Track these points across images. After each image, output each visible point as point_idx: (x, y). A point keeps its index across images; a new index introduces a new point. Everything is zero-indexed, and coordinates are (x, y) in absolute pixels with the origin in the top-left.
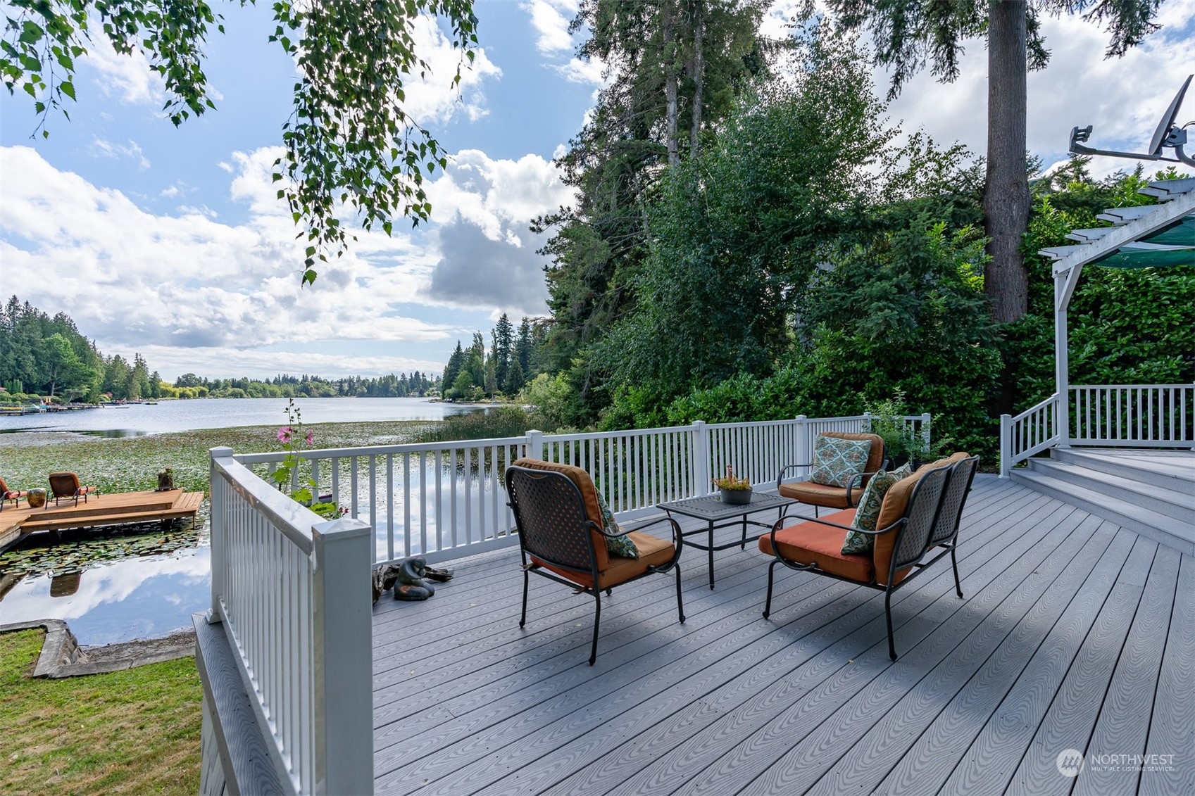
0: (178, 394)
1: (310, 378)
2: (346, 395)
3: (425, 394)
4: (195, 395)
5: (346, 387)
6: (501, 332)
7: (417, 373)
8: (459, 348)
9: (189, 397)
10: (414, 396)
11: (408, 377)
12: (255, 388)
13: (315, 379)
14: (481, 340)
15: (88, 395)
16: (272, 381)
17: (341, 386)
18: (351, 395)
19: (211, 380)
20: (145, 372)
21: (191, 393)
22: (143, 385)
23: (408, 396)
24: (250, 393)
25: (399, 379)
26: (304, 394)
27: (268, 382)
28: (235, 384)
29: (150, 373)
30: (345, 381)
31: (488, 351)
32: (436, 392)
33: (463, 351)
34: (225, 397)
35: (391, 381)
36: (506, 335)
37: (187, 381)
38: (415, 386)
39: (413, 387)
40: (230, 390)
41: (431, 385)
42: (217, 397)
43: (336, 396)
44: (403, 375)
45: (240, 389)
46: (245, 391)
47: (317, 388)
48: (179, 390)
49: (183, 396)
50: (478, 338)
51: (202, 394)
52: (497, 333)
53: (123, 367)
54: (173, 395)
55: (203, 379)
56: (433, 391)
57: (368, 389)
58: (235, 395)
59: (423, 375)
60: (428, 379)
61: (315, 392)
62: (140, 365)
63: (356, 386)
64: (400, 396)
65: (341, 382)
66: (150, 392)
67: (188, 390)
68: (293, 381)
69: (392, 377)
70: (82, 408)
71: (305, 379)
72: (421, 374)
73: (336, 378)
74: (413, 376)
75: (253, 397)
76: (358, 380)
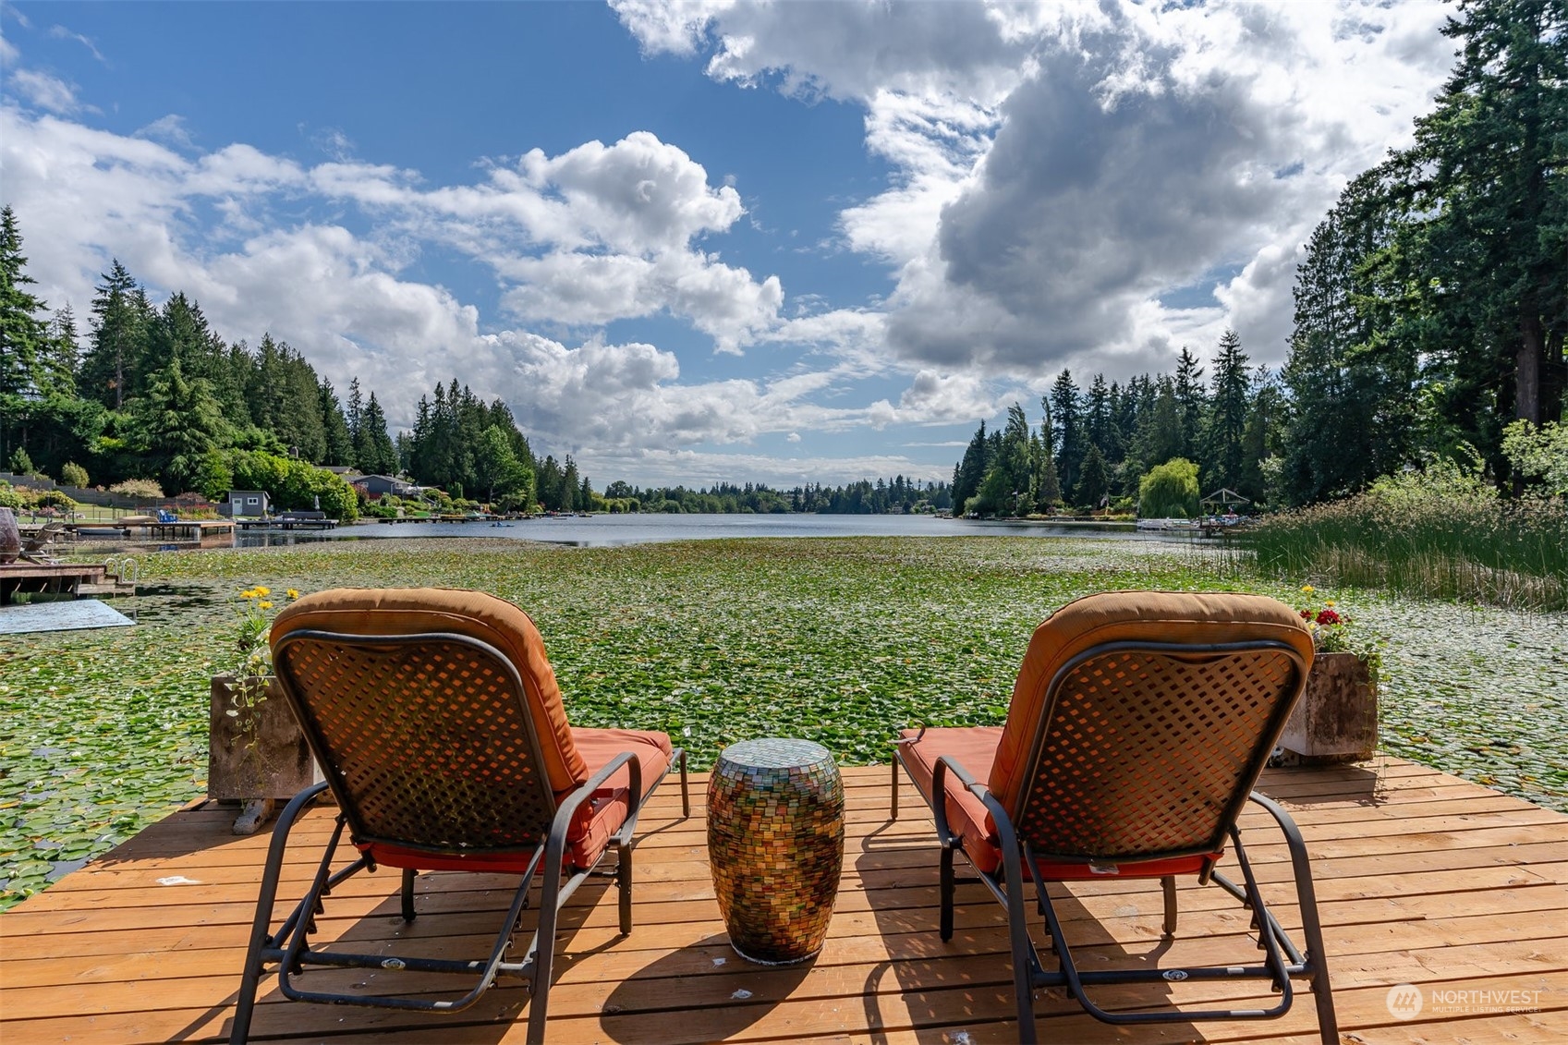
0: (608, 507)
1: (754, 487)
2: (803, 511)
3: (912, 509)
4: (625, 508)
5: (802, 499)
6: (1058, 401)
7: (900, 479)
8: (982, 432)
9: (619, 511)
10: (895, 513)
11: (887, 484)
12: (692, 500)
13: (761, 489)
14: (1022, 416)
15: (524, 503)
16: (708, 491)
17: (796, 498)
18: (810, 510)
19: (643, 490)
20: (575, 480)
21: (622, 507)
22: (575, 493)
23: (887, 512)
24: (686, 506)
25: (875, 488)
26: (749, 509)
27: (703, 492)
28: (670, 495)
29: (581, 480)
30: (801, 491)
31: (1033, 434)
32: (928, 507)
33: (986, 437)
34: (658, 511)
35: (863, 490)
36: (1068, 406)
37: (617, 491)
38: (898, 498)
39: (893, 500)
40: (664, 502)
41: (919, 495)
42: (649, 512)
43: (790, 512)
44: (880, 482)
45: (675, 501)
46: (680, 503)
47: (767, 501)
48: (610, 502)
49: (614, 509)
50: (1017, 412)
51: (634, 508)
52: (1052, 404)
53: (555, 472)
54: (604, 508)
55: (634, 488)
56: (923, 504)
57: (831, 502)
58: (669, 510)
59: (908, 482)
61: (763, 505)
62: (571, 469)
63: (815, 498)
64: (875, 512)
65: (797, 491)
66: (581, 503)
67: (619, 502)
68: (734, 491)
69: (866, 485)
70: (519, 518)
71: (749, 488)
72: (905, 480)
73: (787, 487)
74: (894, 483)
75: (689, 512)
76: (818, 489)
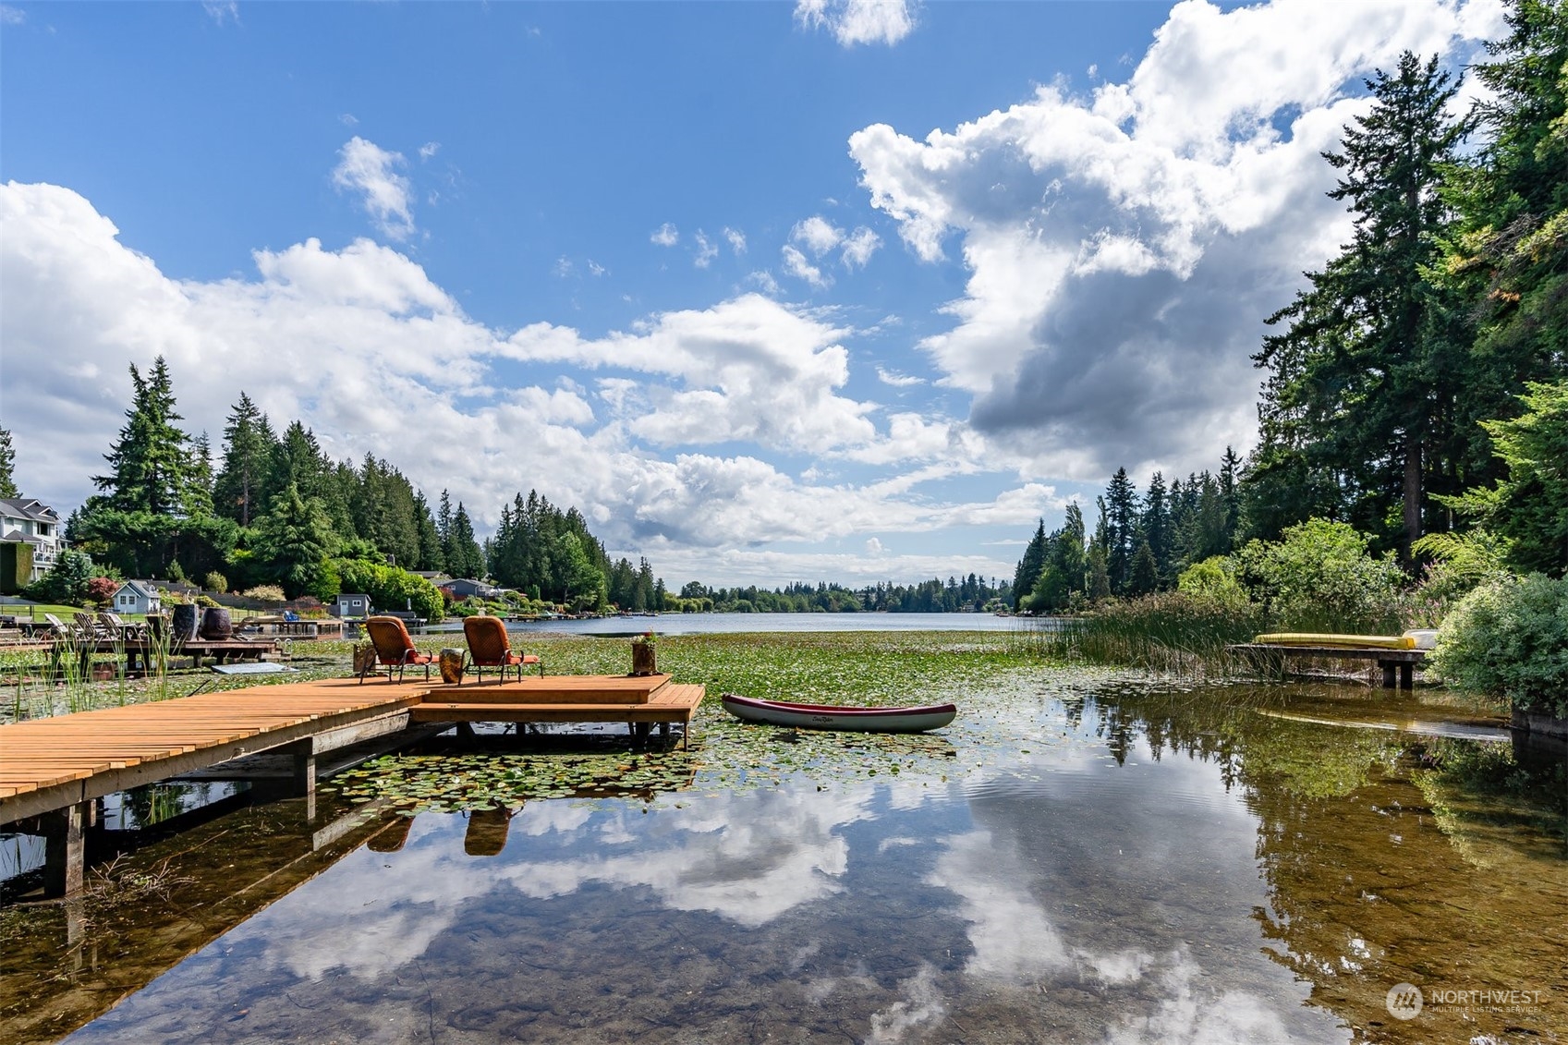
0: (682, 607)
1: (827, 587)
2: (874, 609)
3: (984, 608)
4: (699, 608)
5: (874, 598)
6: (1114, 499)
7: (972, 576)
8: (1041, 531)
9: (693, 610)
10: (966, 611)
11: (959, 583)
12: (764, 600)
13: (834, 588)
14: (1079, 515)
15: (597, 603)
16: (782, 591)
17: (867, 597)
18: (880, 610)
19: (716, 590)
20: (650, 580)
21: (695, 606)
22: (648, 594)
23: (959, 611)
24: (759, 606)
25: (946, 586)
26: (820, 608)
27: (778, 591)
28: (742, 594)
29: (655, 581)
30: (873, 590)
31: (1090, 532)
32: (1000, 605)
33: (1047, 535)
34: (731, 611)
35: (933, 589)
36: (1123, 504)
37: (692, 591)
38: (970, 596)
39: (965, 597)
40: (737, 602)
41: (992, 593)
42: (722, 612)
43: (860, 611)
44: (952, 581)
45: (748, 600)
46: (753, 603)
47: (838, 600)
48: (683, 602)
49: (687, 609)
50: (1074, 513)
51: (707, 607)
52: (1107, 503)
53: (629, 573)
54: (677, 608)
55: (708, 589)
56: (995, 603)
57: (902, 600)
58: (742, 609)
59: (981, 580)
60: (989, 586)
61: (834, 604)
62: (646, 570)
63: (887, 597)
64: (947, 611)
65: (869, 591)
66: (655, 603)
67: (693, 602)
68: (808, 590)
69: (937, 584)
70: (590, 618)
71: (822, 587)
72: (977, 578)
73: (859, 586)
74: (967, 581)
75: (761, 611)
76: (890, 588)
